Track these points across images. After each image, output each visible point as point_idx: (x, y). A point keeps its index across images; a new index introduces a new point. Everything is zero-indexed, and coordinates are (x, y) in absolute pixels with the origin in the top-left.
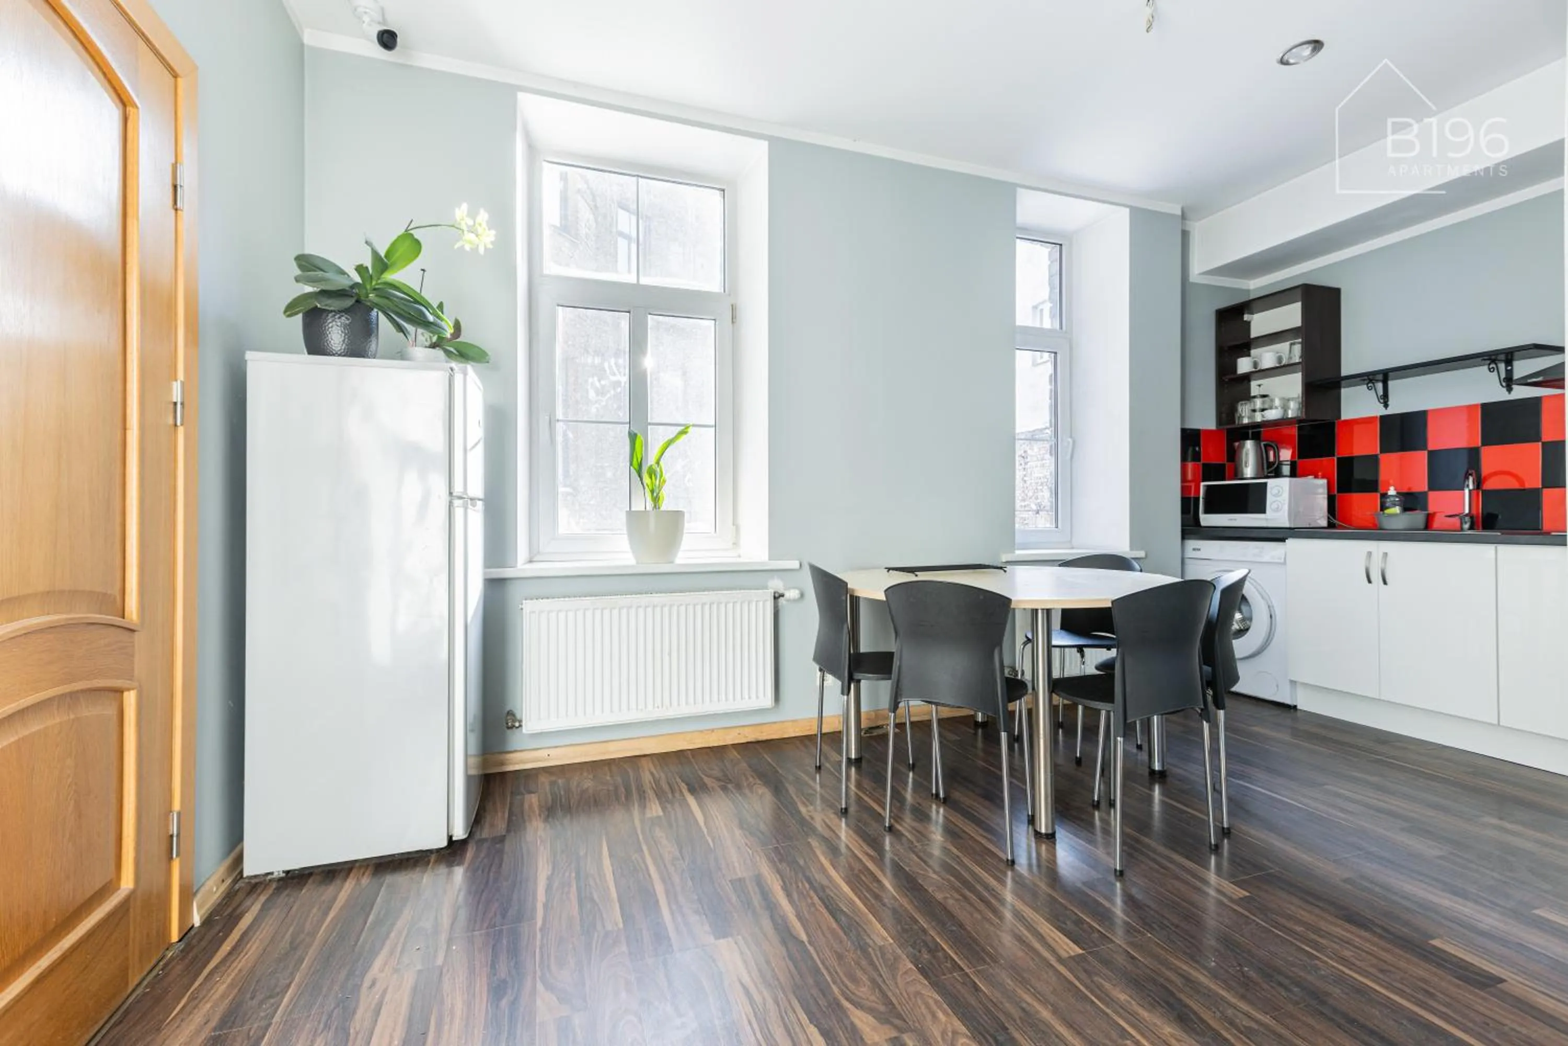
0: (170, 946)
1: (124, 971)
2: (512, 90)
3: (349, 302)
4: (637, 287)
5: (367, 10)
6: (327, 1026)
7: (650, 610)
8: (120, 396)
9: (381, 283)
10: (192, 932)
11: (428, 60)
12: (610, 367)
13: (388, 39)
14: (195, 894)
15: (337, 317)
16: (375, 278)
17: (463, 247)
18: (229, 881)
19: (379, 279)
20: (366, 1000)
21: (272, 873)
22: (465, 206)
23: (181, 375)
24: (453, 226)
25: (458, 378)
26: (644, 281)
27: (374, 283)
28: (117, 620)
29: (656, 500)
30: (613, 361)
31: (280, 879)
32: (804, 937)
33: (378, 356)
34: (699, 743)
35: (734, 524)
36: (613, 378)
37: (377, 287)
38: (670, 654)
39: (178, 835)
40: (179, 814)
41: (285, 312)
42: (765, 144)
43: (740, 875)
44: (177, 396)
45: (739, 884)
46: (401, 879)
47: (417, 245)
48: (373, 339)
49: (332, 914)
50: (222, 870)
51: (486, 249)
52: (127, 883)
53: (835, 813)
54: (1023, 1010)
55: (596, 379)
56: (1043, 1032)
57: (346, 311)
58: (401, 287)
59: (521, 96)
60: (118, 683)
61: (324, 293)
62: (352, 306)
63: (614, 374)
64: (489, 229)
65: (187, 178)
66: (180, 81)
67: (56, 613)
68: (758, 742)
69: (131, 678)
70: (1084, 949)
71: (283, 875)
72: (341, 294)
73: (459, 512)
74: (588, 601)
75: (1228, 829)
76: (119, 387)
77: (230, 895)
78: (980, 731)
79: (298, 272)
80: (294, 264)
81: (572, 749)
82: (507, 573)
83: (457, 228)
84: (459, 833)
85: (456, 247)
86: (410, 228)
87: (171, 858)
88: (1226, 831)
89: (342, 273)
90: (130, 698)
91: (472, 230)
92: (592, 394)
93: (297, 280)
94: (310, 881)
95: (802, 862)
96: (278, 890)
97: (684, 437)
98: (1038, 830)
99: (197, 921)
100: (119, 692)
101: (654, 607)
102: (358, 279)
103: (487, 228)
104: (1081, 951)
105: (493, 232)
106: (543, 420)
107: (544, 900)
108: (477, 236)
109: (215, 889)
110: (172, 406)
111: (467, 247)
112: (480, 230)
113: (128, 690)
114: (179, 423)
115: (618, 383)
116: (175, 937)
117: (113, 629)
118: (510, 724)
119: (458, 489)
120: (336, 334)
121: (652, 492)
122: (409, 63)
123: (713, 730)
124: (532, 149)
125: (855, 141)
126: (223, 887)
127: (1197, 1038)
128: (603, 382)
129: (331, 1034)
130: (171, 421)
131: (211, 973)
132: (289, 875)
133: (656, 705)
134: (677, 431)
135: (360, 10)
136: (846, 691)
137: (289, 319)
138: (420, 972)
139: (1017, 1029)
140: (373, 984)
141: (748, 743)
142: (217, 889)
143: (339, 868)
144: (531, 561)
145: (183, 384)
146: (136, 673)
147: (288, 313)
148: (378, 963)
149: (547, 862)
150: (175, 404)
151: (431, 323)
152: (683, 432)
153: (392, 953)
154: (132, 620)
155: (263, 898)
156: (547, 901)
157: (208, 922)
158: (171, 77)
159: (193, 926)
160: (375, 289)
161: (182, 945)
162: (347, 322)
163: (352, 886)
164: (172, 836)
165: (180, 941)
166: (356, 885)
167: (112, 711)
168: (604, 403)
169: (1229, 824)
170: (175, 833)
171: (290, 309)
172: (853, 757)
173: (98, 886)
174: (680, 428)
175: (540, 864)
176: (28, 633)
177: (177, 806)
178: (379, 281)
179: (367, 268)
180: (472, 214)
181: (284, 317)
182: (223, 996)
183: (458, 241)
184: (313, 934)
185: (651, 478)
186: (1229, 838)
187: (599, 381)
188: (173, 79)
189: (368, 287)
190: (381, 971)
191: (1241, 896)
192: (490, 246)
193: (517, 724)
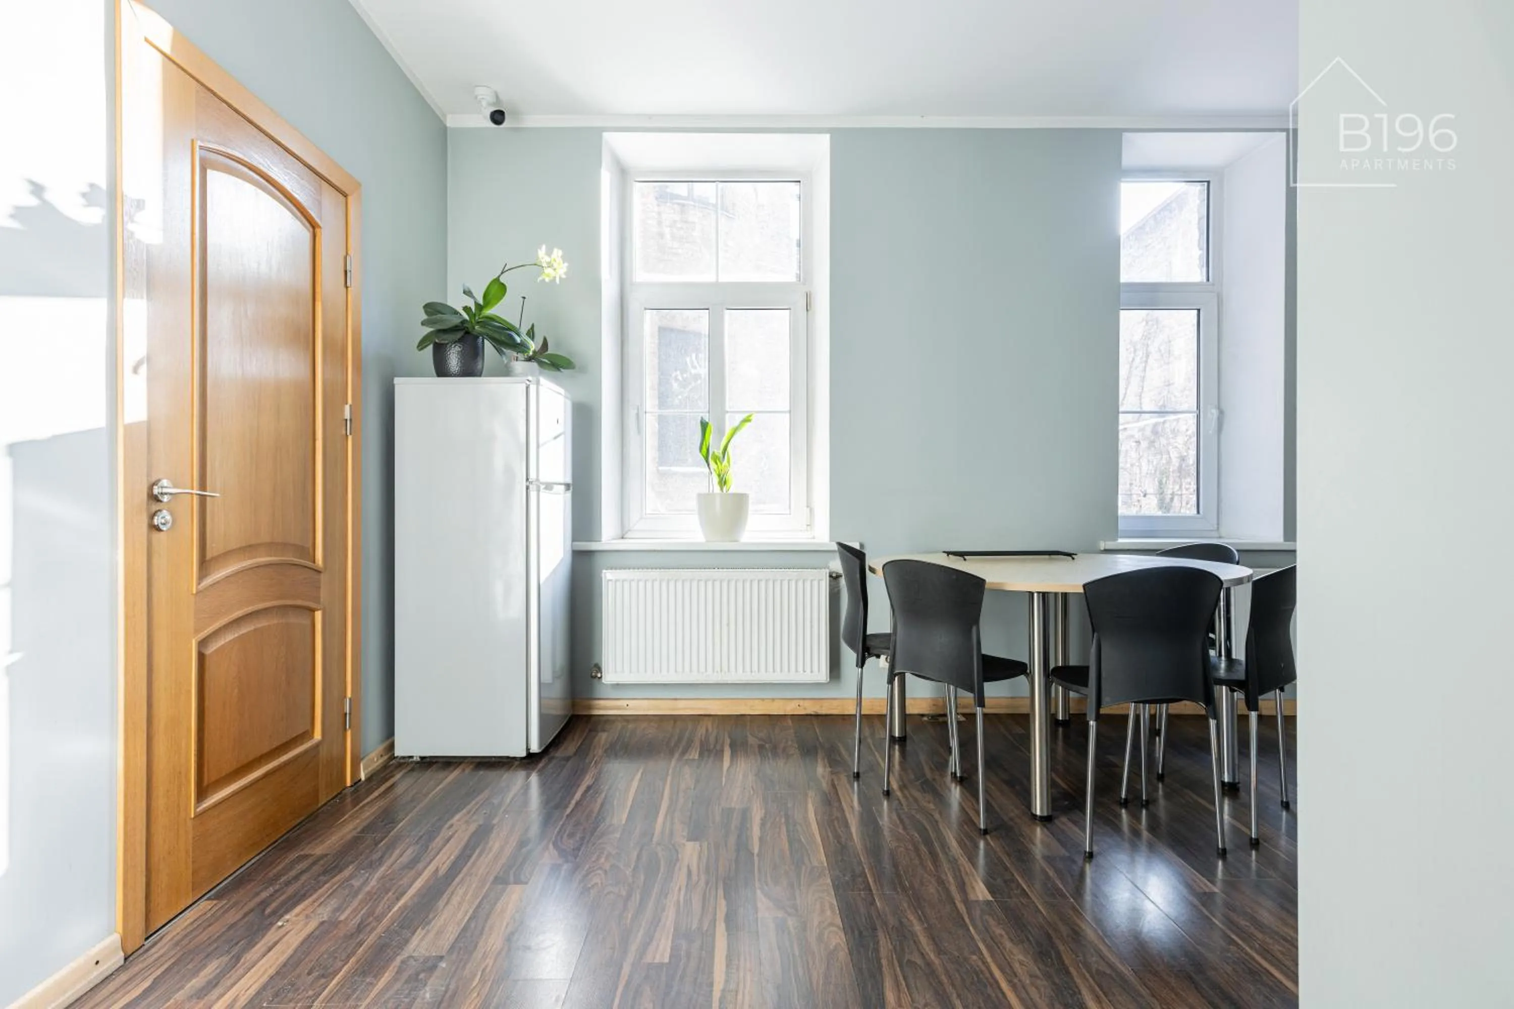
0: (346, 788)
1: (316, 792)
2: (598, 132)
3: (459, 335)
4: (717, 285)
5: (484, 97)
6: (417, 842)
7: (710, 584)
8: (311, 419)
9: (483, 317)
10: (360, 783)
11: (532, 121)
12: (692, 362)
13: (498, 117)
14: (362, 759)
15: (453, 346)
16: (477, 315)
17: (544, 280)
18: (386, 757)
19: (479, 315)
20: (444, 833)
21: (411, 757)
22: (544, 247)
23: (350, 401)
24: (535, 265)
25: (533, 388)
26: (724, 278)
27: (477, 318)
28: (310, 564)
29: (723, 482)
30: (694, 356)
31: (417, 763)
32: (756, 851)
33: (484, 373)
34: (759, 709)
35: (808, 507)
36: (693, 371)
37: (480, 320)
38: (728, 625)
39: (350, 714)
40: (350, 699)
41: (418, 347)
42: (828, 136)
43: (733, 805)
44: (347, 415)
45: (728, 813)
46: (491, 775)
47: (503, 288)
48: (479, 359)
49: (441, 786)
50: (381, 748)
51: (560, 278)
52: (318, 735)
53: (848, 776)
54: (901, 923)
55: (678, 372)
56: (904, 936)
57: (460, 341)
58: (496, 318)
59: (606, 135)
60: (312, 605)
61: (439, 331)
62: (463, 337)
63: (695, 367)
64: (564, 263)
65: (353, 267)
66: (350, 198)
67: (275, 556)
68: (817, 716)
69: (318, 602)
70: (993, 897)
71: (419, 759)
72: (454, 329)
73: (533, 495)
74: (655, 574)
75: (1257, 840)
76: (311, 412)
77: (385, 767)
78: (1060, 730)
79: (425, 317)
80: (423, 311)
81: (646, 702)
82: (594, 546)
83: (539, 266)
84: (535, 748)
85: (538, 280)
86: (505, 270)
87: (345, 729)
88: (1253, 842)
89: (456, 313)
90: (318, 615)
91: (550, 265)
92: (675, 385)
93: (423, 324)
94: (434, 766)
95: (790, 805)
96: (412, 770)
97: (747, 424)
98: (1034, 812)
99: (363, 777)
100: (313, 611)
101: (714, 581)
102: (466, 316)
103: (561, 262)
104: (990, 898)
105: (566, 264)
106: (631, 414)
107: (578, 799)
108: (555, 269)
109: (375, 759)
110: (344, 422)
111: (547, 280)
112: (555, 265)
113: (318, 610)
114: (348, 434)
115: (697, 377)
116: (349, 783)
117: (307, 569)
118: (593, 674)
119: (533, 476)
120: (454, 360)
121: (719, 475)
122: (520, 126)
123: (773, 700)
124: (623, 173)
125: (923, 117)
126: (381, 761)
127: (1041, 966)
128: (685, 375)
129: (418, 846)
130: (344, 432)
131: (364, 806)
132: (424, 760)
133: (715, 671)
134: (741, 419)
135: (479, 97)
136: (860, 664)
137: (422, 352)
138: (480, 826)
139: (884, 932)
140: (451, 826)
141: (807, 715)
142: (377, 760)
143: (454, 761)
144: (623, 538)
145: (351, 406)
146: (322, 600)
147: (420, 348)
148: (457, 817)
149: (593, 777)
150: (346, 420)
151: (519, 344)
152: (747, 420)
153: (469, 812)
154: (318, 564)
155: (404, 771)
156: (580, 801)
157: (369, 779)
158: (343, 197)
159: (360, 780)
160: (478, 322)
161: (353, 789)
162: (460, 350)
163: (458, 773)
164: (346, 714)
165: (352, 786)
166: (460, 773)
167: (307, 622)
168: (685, 395)
169: (1258, 834)
170: (348, 712)
171: (422, 345)
172: (897, 735)
173: (301, 732)
174: (745, 416)
175: (587, 777)
176: (259, 567)
177: (349, 695)
178: (481, 316)
179: (470, 308)
180: (549, 253)
181: (417, 351)
182: (366, 819)
183: (539, 276)
184: (426, 795)
185: (717, 464)
186: (1257, 850)
187: (682, 374)
188: (345, 198)
189: (473, 321)
190: (459, 820)
191: (1207, 891)
192: (564, 276)
193: (599, 675)
